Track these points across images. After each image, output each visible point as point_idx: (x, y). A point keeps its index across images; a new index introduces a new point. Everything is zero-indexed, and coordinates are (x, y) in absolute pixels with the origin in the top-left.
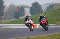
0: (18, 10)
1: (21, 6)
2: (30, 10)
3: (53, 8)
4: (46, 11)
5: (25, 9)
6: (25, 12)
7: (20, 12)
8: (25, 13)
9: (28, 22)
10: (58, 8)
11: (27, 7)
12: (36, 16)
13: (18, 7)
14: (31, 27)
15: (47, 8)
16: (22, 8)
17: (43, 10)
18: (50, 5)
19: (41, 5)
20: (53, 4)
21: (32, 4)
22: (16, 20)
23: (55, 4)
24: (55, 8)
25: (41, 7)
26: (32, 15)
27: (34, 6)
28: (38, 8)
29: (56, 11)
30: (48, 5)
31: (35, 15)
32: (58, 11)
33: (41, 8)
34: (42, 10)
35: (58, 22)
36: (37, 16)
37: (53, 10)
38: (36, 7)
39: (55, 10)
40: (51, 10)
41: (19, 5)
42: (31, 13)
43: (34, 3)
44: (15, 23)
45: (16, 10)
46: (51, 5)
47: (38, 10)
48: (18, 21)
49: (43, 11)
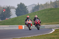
0: (4, 11)
1: (7, 7)
2: (15, 11)
3: (38, 9)
4: (31, 12)
7: (6, 13)
8: (11, 14)
9: (28, 22)
10: (43, 9)
11: (13, 8)
13: (4, 8)
15: (33, 9)
16: (8, 9)
17: (29, 11)
18: (36, 6)
19: (26, 6)
20: (39, 5)
21: (18, 5)
22: (2, 21)
23: (40, 5)
24: (40, 9)
27: (20, 7)
28: (24, 9)
29: (41, 12)
31: (20, 16)
32: (43, 12)
33: (27, 9)
34: (28, 11)
35: (43, 23)
36: (23, 17)
37: (39, 11)
39: (40, 11)
40: (37, 11)
41: (5, 6)
42: (17, 15)
43: (20, 4)
44: (1, 24)
45: (2, 11)
46: (37, 6)
47: (23, 11)
48: (4, 22)
49: (28, 12)
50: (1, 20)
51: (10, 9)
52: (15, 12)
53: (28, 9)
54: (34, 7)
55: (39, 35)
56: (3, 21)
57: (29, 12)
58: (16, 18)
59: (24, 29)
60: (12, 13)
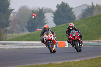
0: (33, 17)
1: (39, 9)
2: (53, 16)
3: (92, 13)
5: (45, 15)
6: (45, 19)
7: (37, 21)
8: (45, 22)
9: (46, 37)
11: (49, 11)
12: (64, 27)
13: (33, 12)
14: (52, 46)
15: (83, 13)
16: (41, 13)
17: (76, 16)
18: (88, 7)
19: (72, 8)
20: (93, 6)
21: (58, 6)
22: (30, 33)
23: (95, 6)
24: (95, 13)
25: (73, 10)
26: (57, 25)
27: (61, 9)
28: (68, 13)
29: (98, 18)
30: (85, 8)
31: (62, 25)
33: (73, 13)
34: (74, 16)
37: (93, 16)
38: (63, 12)
39: (95, 17)
40: (90, 17)
41: (36, 8)
43: (61, 5)
44: (29, 39)
45: (31, 16)
46: (90, 7)
48: (34, 35)
49: (75, 18)
50: (29, 31)
51: (45, 13)
52: (53, 19)
53: (75, 13)
54: (85, 9)
55: (93, 58)
56: (33, 33)
57: (77, 19)
58: (53, 28)
59: (67, 47)
60: (47, 19)
